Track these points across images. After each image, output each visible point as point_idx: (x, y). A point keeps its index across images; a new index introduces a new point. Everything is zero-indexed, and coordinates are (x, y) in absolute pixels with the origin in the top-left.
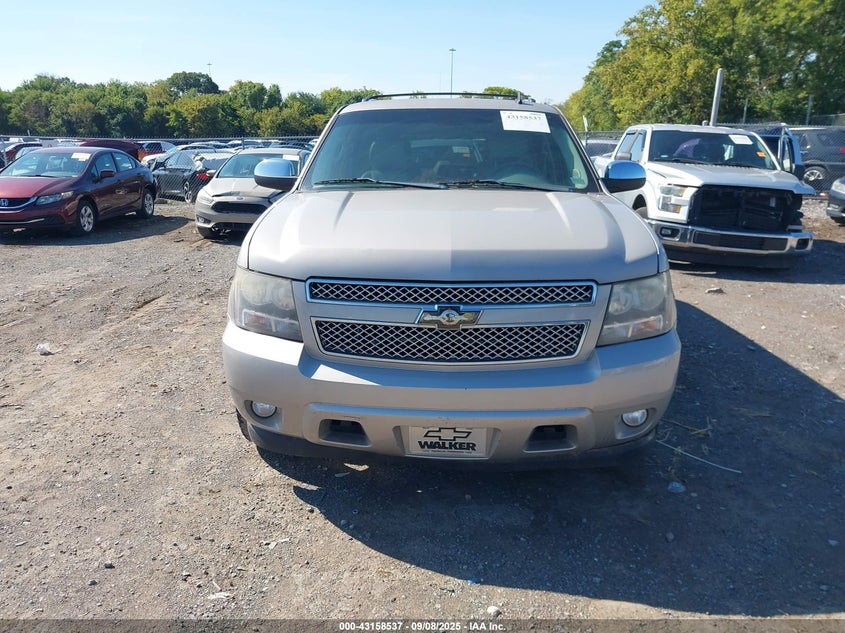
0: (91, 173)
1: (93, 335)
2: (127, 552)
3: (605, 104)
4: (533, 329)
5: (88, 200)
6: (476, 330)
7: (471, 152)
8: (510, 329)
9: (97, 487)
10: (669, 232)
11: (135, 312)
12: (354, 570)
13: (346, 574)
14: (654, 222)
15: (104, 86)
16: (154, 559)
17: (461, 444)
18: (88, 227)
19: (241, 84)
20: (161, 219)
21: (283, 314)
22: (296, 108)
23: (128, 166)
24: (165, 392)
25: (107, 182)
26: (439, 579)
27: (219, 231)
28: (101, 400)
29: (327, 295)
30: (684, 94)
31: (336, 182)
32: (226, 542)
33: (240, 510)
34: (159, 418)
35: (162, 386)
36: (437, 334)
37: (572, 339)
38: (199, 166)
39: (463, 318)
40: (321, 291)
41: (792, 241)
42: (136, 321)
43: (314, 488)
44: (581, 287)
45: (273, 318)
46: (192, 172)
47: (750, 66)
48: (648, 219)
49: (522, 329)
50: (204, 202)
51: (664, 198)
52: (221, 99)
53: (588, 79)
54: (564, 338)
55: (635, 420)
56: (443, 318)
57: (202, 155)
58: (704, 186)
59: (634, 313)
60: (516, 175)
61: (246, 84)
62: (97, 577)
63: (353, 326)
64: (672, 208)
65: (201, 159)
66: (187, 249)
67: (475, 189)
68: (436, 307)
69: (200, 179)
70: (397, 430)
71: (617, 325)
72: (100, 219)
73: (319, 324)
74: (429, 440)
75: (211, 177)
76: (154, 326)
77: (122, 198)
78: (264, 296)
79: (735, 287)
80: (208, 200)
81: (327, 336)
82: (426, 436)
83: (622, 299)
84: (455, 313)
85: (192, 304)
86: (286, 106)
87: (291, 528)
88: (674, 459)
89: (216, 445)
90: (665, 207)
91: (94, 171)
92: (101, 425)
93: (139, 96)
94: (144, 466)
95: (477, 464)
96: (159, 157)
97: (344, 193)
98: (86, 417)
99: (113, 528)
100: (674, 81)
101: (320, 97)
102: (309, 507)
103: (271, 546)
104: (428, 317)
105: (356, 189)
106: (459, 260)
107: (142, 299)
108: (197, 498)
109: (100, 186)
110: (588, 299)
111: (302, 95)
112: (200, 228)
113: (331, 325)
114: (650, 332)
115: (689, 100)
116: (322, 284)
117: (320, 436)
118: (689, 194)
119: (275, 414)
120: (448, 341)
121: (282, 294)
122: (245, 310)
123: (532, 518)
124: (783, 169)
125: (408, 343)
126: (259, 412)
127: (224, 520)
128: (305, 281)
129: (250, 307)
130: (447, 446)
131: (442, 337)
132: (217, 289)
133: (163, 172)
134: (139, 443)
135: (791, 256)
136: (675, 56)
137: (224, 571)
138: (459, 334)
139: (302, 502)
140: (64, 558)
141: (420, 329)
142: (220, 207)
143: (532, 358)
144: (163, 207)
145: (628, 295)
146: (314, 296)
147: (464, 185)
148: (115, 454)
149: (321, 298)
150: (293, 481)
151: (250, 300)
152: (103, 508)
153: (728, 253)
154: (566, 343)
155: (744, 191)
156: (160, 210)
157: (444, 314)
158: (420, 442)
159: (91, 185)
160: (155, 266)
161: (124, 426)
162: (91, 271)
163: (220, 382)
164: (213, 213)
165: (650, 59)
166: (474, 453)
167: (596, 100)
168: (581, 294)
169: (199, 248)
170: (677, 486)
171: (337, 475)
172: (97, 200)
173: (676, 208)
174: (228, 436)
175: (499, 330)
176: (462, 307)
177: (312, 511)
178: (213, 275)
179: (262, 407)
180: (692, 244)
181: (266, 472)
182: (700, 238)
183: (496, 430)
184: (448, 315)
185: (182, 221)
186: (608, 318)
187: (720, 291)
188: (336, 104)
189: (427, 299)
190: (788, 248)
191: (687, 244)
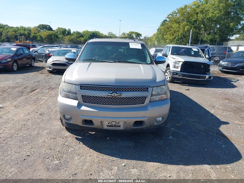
0: (16, 54)
1: (19, 99)
2: (33, 153)
3: (163, 37)
4: (134, 98)
5: (15, 61)
6: (121, 98)
7: (124, 51)
8: (129, 98)
9: (24, 137)
10: (176, 74)
11: (30, 93)
12: (90, 156)
13: (88, 157)
14: (172, 71)
15: (18, 27)
16: (40, 154)
17: (117, 126)
18: (15, 69)
19: (59, 28)
20: (36, 67)
21: (73, 93)
22: (75, 36)
23: (27, 52)
24: (40, 114)
25: (21, 56)
26: (111, 158)
27: (53, 71)
28: (23, 116)
29: (84, 89)
30: (184, 35)
31: (87, 60)
32: (58, 150)
33: (61, 143)
34: (39, 121)
35: (39, 113)
36: (111, 98)
37: (144, 100)
38: (47, 52)
39: (118, 95)
40: (83, 88)
41: (207, 77)
42: (31, 96)
43: (81, 138)
44: (146, 88)
45: (71, 94)
46: (45, 54)
47: (202, 28)
48: (170, 70)
49: (132, 98)
50: (49, 63)
51: (174, 65)
52: (53, 32)
53: (158, 30)
54: (142, 100)
55: (159, 120)
56: (113, 95)
57: (48, 49)
58: (185, 62)
59: (158, 94)
60: (133, 60)
61: (61, 28)
62: (25, 158)
63: (91, 96)
64: (176, 67)
65: (48, 50)
66: (44, 76)
67: (122, 63)
68: (111, 92)
69: (48, 56)
70: (101, 122)
71: (154, 97)
72: (19, 67)
73: (82, 96)
74: (109, 125)
75: (51, 56)
76: (36, 97)
77: (25, 61)
78: (68, 88)
79: (192, 89)
80: (50, 62)
81: (84, 99)
82: (108, 124)
83: (155, 91)
84: (115, 93)
85: (46, 91)
86: (72, 35)
87: (74, 147)
88: (171, 131)
89: (54, 127)
90: (175, 67)
91: (17, 53)
92: (23, 122)
93: (29, 31)
94: (36, 132)
95: (121, 131)
96: (35, 49)
97: (89, 63)
98: (19, 120)
99: (29, 147)
100: (181, 32)
101: (82, 33)
102: (79, 142)
103: (69, 151)
104: (109, 94)
105: (92, 62)
106: (117, 81)
107: (32, 90)
108: (50, 140)
109: (19, 57)
110: (147, 91)
111: (77, 32)
112: (48, 70)
113: (85, 96)
114: (163, 99)
115: (185, 37)
116: (83, 86)
117: (82, 124)
118: (181, 64)
119: (71, 118)
120: (114, 100)
121: (73, 88)
122: (63, 92)
123: (135, 144)
124: (206, 58)
125: (104, 101)
126: (66, 118)
127: (57, 145)
128: (79, 85)
129: (65, 91)
130: (114, 126)
131: (113, 99)
132: (53, 87)
133: (37, 54)
134: (34, 127)
135: (207, 81)
136: (182, 25)
137: (58, 157)
138: (117, 99)
139: (77, 141)
140: (16, 154)
141: (107, 97)
142: (54, 64)
143: (134, 104)
144: (37, 64)
145: (157, 90)
146: (81, 89)
147: (119, 62)
148: (28, 129)
149: (83, 89)
150: (75, 136)
151: (65, 90)
152: (25, 142)
153: (191, 79)
154: (142, 101)
155: (195, 63)
156: (36, 64)
157: (113, 94)
158: (107, 125)
159: (17, 57)
160: (36, 81)
161: (30, 123)
162: (17, 81)
163: (55, 112)
164: (52, 66)
165: (175, 25)
166: (120, 128)
167: (160, 36)
168: (146, 89)
169: (48, 76)
170: (171, 137)
171: (86, 135)
172: (18, 61)
173: (178, 67)
174: (58, 125)
175: (126, 98)
176: (117, 92)
177: (80, 143)
178: (52, 83)
179: (67, 117)
180: (182, 77)
181: (68, 134)
182: (184, 75)
183: (126, 122)
184: (114, 94)
185: (43, 68)
186: (152, 95)
187: (188, 90)
188: (87, 35)
189: (109, 90)
190: (206, 78)
191: (180, 77)
